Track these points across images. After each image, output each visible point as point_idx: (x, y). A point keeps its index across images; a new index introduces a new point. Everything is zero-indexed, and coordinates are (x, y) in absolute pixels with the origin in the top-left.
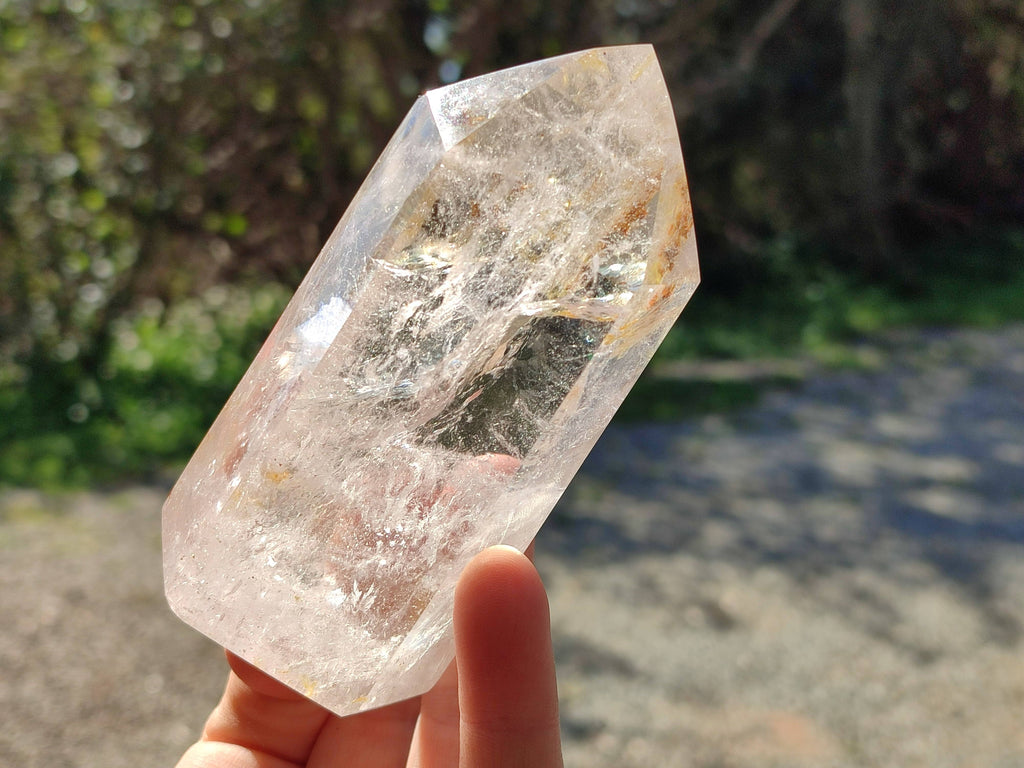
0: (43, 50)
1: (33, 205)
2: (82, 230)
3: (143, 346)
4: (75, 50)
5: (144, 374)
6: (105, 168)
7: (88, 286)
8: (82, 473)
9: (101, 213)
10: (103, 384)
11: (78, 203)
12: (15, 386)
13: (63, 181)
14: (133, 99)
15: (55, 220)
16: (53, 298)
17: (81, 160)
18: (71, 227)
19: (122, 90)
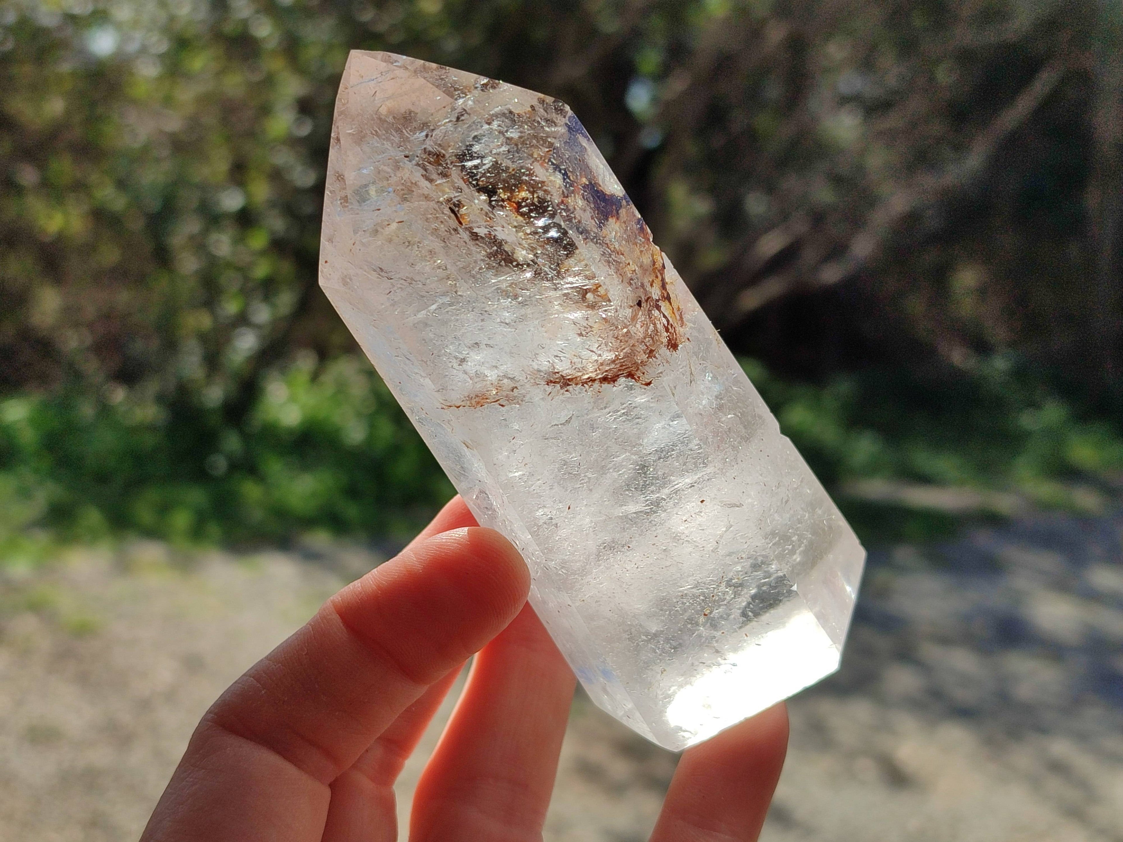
0: (220, 74)
1: (192, 238)
2: (243, 270)
3: (292, 399)
4: (256, 78)
5: (290, 431)
6: (272, 204)
7: (243, 330)
8: (214, 529)
9: (263, 253)
10: (246, 437)
11: (239, 240)
12: (151, 428)
13: (226, 215)
14: (309, 135)
15: (214, 257)
16: (203, 338)
17: (248, 195)
18: (229, 265)
19: (299, 122)
